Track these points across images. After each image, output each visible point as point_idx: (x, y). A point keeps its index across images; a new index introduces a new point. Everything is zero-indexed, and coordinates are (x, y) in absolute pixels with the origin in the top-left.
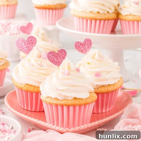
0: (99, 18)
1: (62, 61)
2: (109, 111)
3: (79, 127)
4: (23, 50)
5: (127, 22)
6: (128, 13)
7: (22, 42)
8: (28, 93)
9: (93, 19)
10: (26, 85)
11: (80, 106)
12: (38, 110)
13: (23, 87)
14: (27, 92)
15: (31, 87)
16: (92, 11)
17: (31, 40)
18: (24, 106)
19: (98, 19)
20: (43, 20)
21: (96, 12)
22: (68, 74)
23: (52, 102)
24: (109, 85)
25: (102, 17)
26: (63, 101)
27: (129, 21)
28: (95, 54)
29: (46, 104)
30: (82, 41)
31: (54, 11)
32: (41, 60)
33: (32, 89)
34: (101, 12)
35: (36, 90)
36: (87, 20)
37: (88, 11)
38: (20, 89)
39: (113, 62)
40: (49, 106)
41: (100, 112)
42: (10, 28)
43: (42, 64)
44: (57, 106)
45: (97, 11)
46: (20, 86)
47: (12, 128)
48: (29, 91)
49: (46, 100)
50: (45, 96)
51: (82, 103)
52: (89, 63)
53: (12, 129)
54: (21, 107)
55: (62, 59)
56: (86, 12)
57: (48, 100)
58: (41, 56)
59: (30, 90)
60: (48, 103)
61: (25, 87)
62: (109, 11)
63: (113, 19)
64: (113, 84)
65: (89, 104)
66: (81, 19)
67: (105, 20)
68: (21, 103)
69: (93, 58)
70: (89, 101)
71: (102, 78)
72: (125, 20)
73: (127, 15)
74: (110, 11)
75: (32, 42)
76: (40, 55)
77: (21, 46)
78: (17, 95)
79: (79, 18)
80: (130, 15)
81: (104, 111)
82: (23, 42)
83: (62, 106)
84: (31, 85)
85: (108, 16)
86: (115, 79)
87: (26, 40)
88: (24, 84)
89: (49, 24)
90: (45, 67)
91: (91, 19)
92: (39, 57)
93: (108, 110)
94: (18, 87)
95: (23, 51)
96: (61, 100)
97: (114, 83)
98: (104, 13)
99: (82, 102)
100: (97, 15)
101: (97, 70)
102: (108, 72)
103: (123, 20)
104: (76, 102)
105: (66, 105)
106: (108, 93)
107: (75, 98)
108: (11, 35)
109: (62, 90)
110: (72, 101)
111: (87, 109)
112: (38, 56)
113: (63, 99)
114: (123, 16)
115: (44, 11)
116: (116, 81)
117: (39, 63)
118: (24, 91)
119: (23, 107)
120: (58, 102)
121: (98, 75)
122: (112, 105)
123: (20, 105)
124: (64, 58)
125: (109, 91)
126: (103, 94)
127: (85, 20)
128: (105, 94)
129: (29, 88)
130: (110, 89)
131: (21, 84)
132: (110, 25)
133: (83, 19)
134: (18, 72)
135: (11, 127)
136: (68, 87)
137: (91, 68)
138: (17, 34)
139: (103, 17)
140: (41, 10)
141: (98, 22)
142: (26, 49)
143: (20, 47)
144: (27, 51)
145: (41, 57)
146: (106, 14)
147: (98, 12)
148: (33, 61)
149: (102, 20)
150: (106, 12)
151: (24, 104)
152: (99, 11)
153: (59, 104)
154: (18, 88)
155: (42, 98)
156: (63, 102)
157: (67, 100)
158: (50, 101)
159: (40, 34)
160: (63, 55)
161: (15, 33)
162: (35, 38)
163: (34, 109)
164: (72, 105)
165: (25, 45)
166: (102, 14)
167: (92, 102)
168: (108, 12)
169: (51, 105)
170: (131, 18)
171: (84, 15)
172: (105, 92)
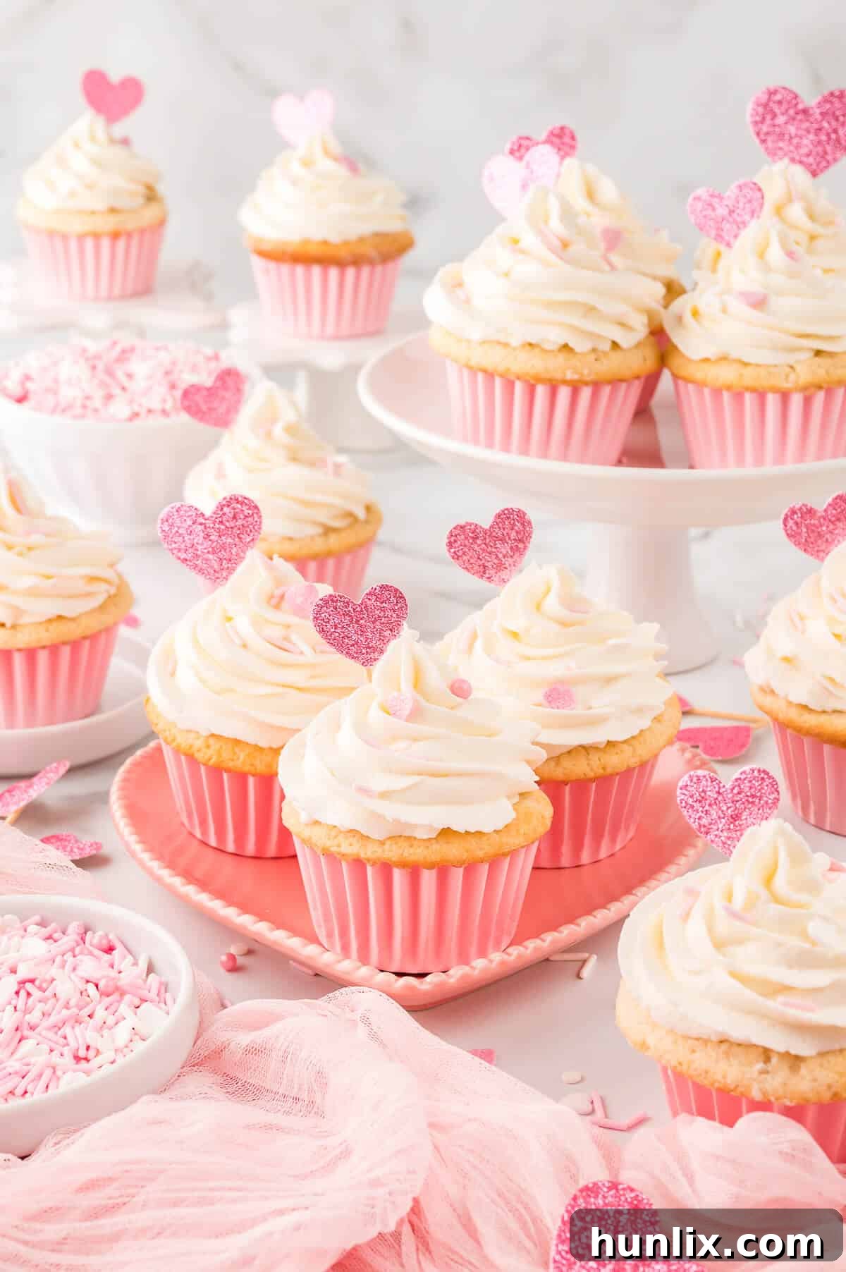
0: (570, 375)
1: (384, 641)
2: (612, 855)
3: (466, 969)
4: (199, 562)
5: (706, 391)
6: (710, 351)
7: (189, 522)
8: (225, 776)
9: (539, 380)
10: (211, 741)
11: (470, 869)
12: (272, 850)
13: (199, 750)
14: (216, 772)
15: (237, 750)
16: (533, 341)
17: (234, 518)
18: (205, 831)
19: (565, 382)
20: (296, 313)
21: (555, 347)
22: (416, 714)
23: (334, 849)
24: (610, 744)
25: (586, 372)
26: (387, 847)
27: (717, 392)
28: (548, 591)
29: (307, 851)
30: (486, 521)
31: (350, 272)
32: (285, 617)
33: (240, 761)
34: (580, 345)
35: (261, 767)
36: (509, 385)
37: (515, 341)
38: (183, 758)
39: (638, 621)
40: (323, 859)
41: (565, 861)
42: (130, 376)
43: (286, 639)
44: (359, 864)
45: (562, 342)
46: (182, 741)
47: (150, 969)
48: (228, 771)
49: (306, 833)
50: (304, 817)
51: (480, 854)
52: (515, 635)
53: (147, 975)
54: (192, 835)
55: (387, 633)
56: (506, 345)
57: (320, 838)
58: (282, 597)
59: (231, 764)
60: (319, 852)
61: (208, 747)
62: (618, 340)
63: (638, 377)
64: (633, 738)
65: (513, 854)
66: (480, 377)
67: (596, 386)
68: (190, 816)
69: (538, 607)
70: (513, 841)
71: (579, 711)
72: (700, 385)
73: (706, 360)
74: (626, 341)
75: (239, 523)
76: (278, 592)
77: (188, 543)
78: (171, 777)
79: (473, 371)
80: (724, 359)
81: (585, 857)
82: (194, 523)
83: (386, 869)
84: (237, 742)
85: (613, 365)
86: (639, 710)
87: (208, 513)
88: (205, 733)
89: (322, 337)
90: (302, 653)
91: (532, 382)
92: (274, 601)
93: (603, 853)
94: (174, 744)
95: (195, 567)
96: (382, 843)
97: (636, 732)
98: (594, 350)
99: (481, 850)
100: (561, 359)
101: (556, 670)
102: (609, 680)
103: (687, 380)
104: (453, 851)
105: (403, 865)
106: (604, 781)
107: (446, 833)
108: (136, 415)
109: (385, 795)
110: (435, 847)
111: (502, 879)
112: (272, 596)
113: (390, 838)
114: (690, 360)
115: (300, 270)
116: (645, 723)
117: (276, 633)
118: (203, 769)
119: (198, 835)
120: (368, 852)
121: (557, 695)
122: (627, 829)
123: (186, 821)
124: (394, 627)
125: (609, 771)
126: (581, 785)
127: (498, 383)
128: (594, 784)
129: (226, 755)
130: (615, 762)
131: (189, 731)
132: (624, 403)
133: (490, 375)
134: (173, 674)
135: (143, 965)
136: (417, 779)
137: (528, 658)
138: (164, 412)
139: (590, 369)
140: (285, 269)
141: (564, 394)
142: (210, 556)
143: (179, 550)
144: (216, 567)
145: (285, 605)
146: (605, 353)
147: (566, 347)
148: (243, 624)
149: (586, 384)
150: (606, 347)
151: (203, 823)
152: (571, 345)
153: (368, 860)
154: (177, 751)
155: (287, 823)
156: (391, 852)
157: (409, 838)
158: (328, 843)
159: (278, 430)
160: (389, 613)
161: (157, 405)
162: (256, 507)
163: (250, 848)
164: (431, 866)
165: (207, 536)
166: (583, 354)
167: (528, 847)
168: (615, 345)
169: (333, 858)
170: (726, 374)
171: (494, 359)
172: (592, 775)
